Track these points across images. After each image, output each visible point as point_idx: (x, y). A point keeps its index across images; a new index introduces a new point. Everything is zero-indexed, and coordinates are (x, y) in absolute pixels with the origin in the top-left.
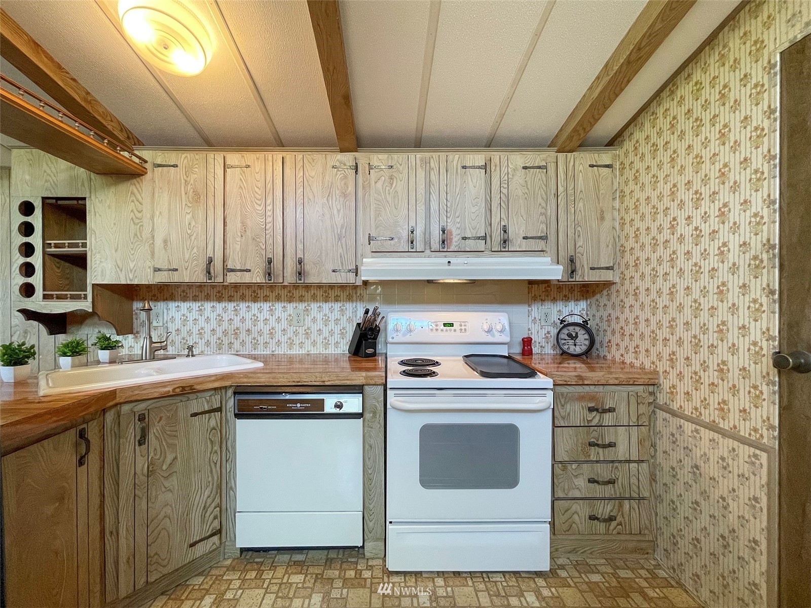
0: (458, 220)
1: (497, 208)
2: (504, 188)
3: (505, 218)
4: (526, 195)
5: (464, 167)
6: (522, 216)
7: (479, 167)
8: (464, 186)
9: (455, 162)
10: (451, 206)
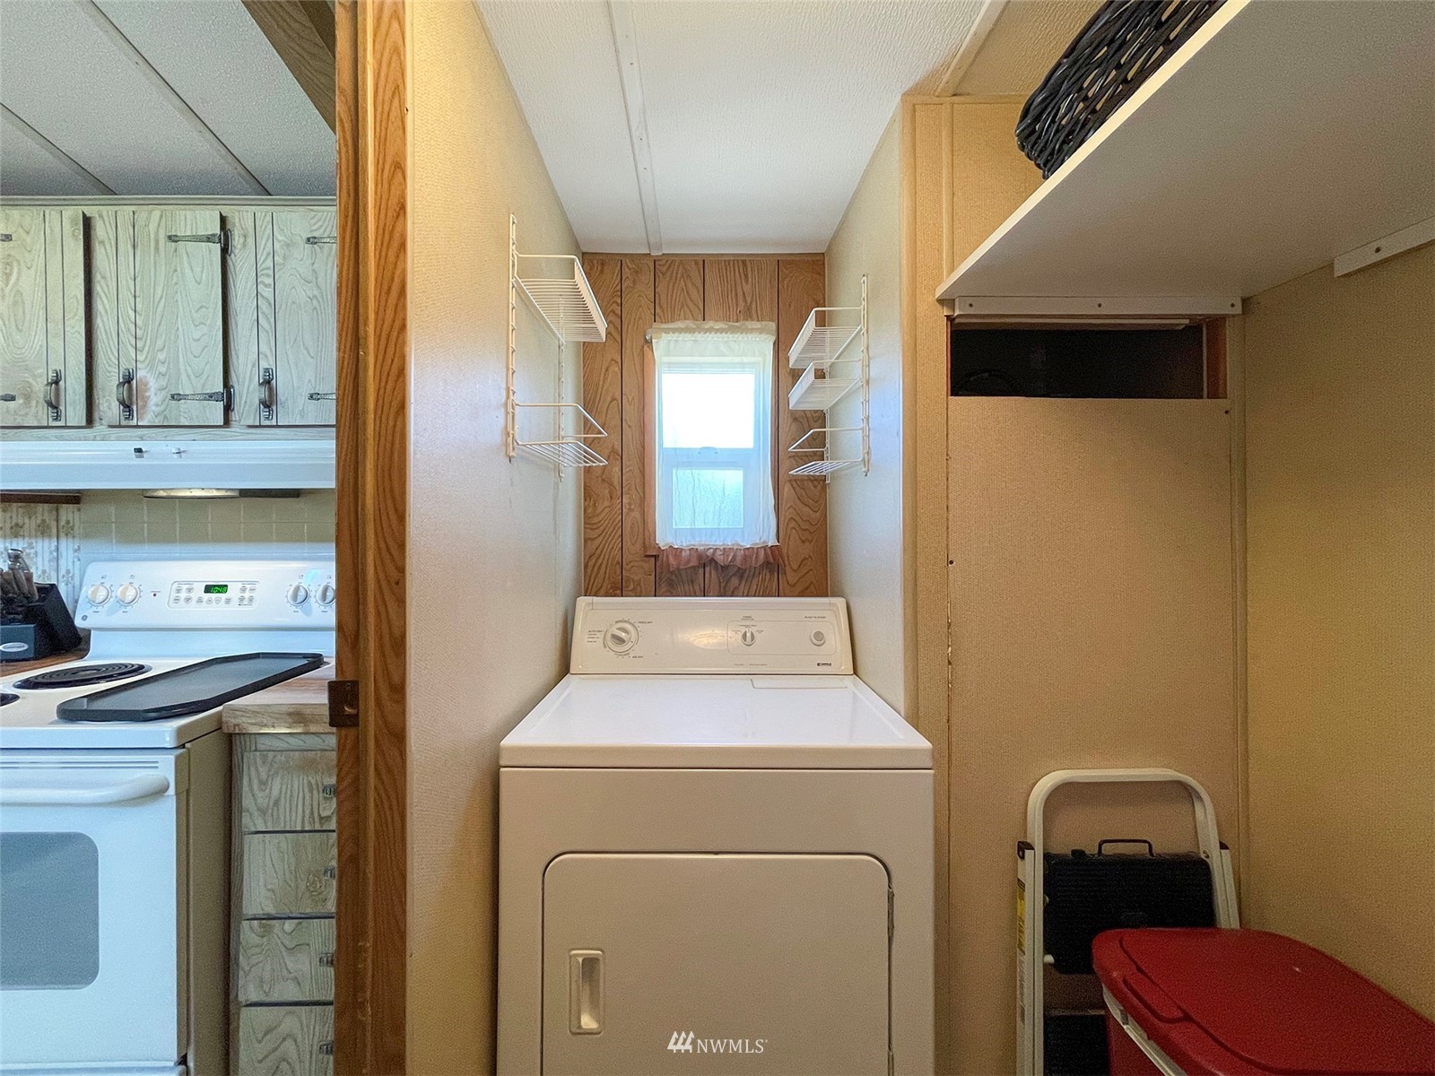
0: (161, 356)
1: (251, 330)
2: (266, 286)
3: (268, 353)
4: (314, 301)
5: (172, 239)
6: (306, 349)
7: (209, 239)
8: (175, 280)
9: (152, 227)
10: (146, 324)
